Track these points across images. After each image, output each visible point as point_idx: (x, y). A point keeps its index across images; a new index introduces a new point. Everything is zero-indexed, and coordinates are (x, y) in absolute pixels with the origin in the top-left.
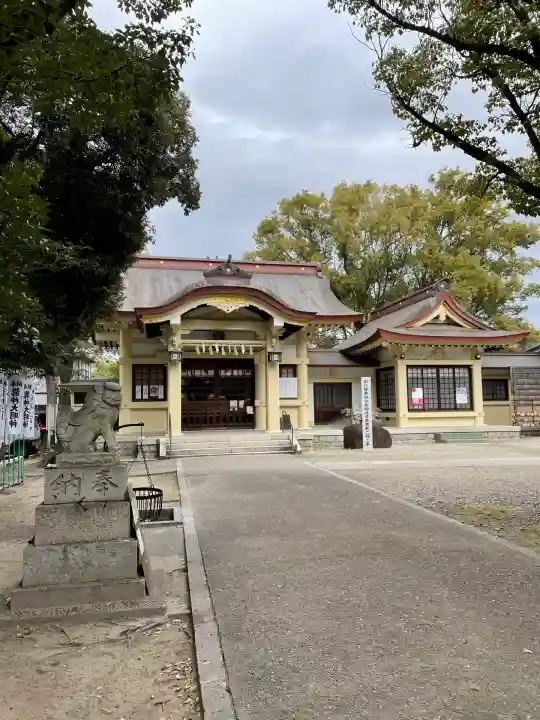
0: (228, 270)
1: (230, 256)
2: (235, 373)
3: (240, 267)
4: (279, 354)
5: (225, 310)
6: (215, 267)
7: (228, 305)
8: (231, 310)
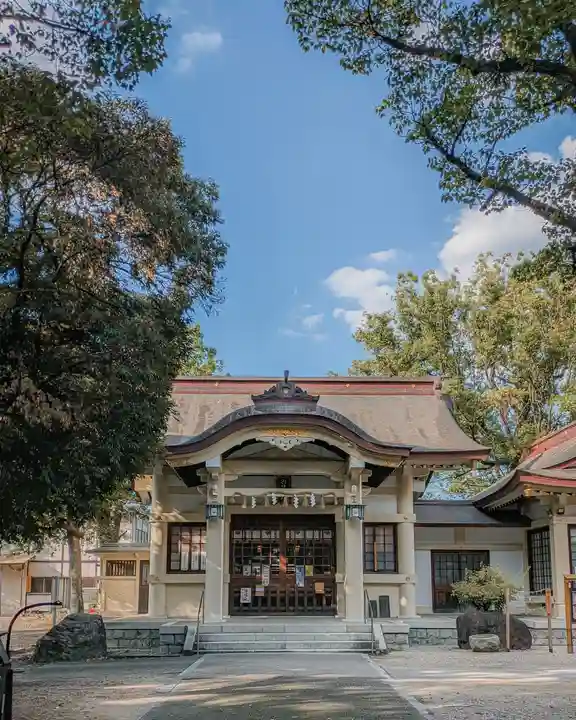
0: (286, 391)
1: (287, 372)
2: (309, 535)
3: (300, 386)
4: (361, 507)
5: (282, 446)
6: (268, 387)
7: (285, 440)
8: (289, 447)
